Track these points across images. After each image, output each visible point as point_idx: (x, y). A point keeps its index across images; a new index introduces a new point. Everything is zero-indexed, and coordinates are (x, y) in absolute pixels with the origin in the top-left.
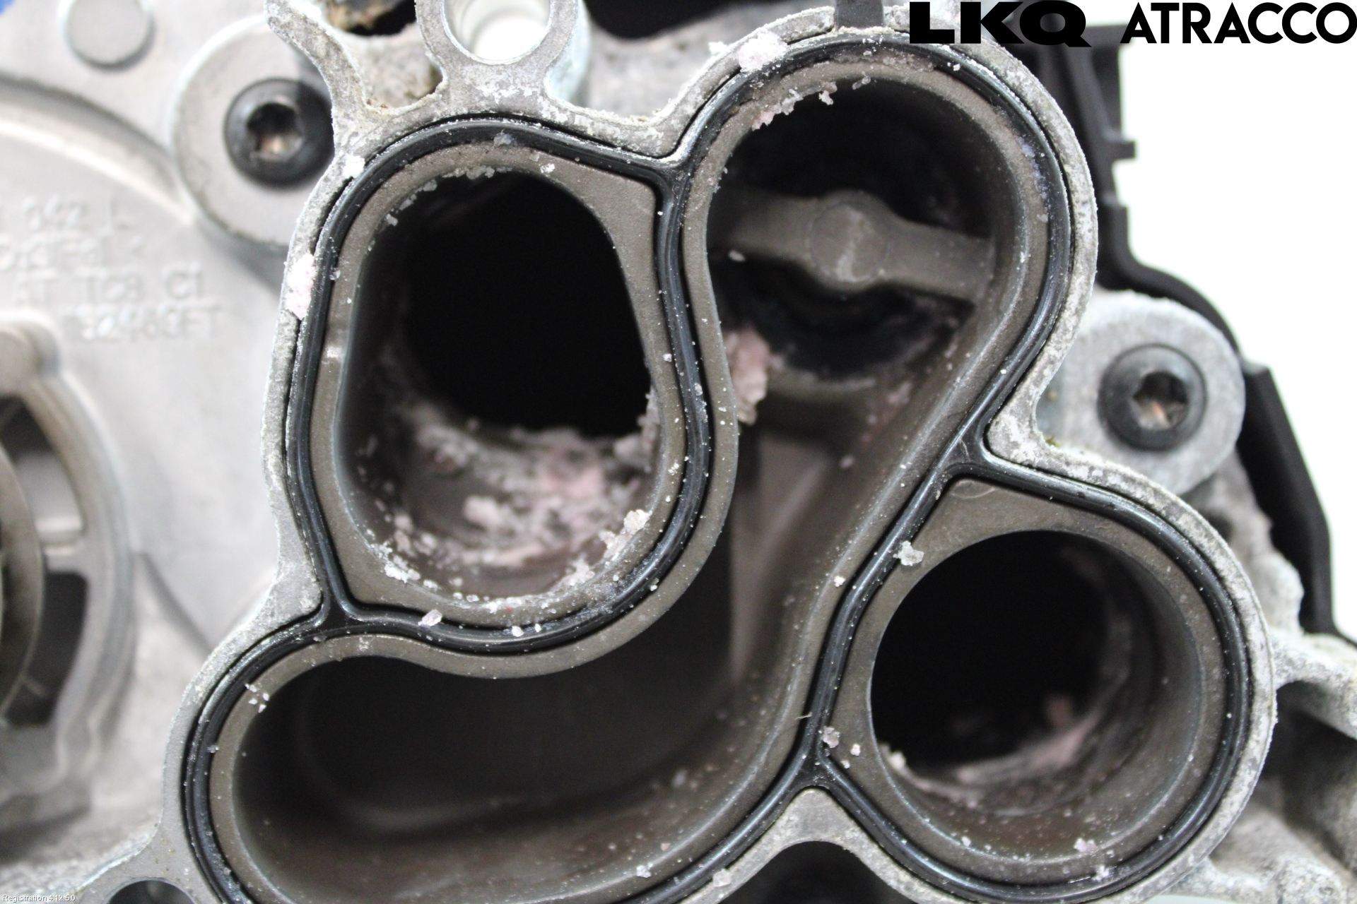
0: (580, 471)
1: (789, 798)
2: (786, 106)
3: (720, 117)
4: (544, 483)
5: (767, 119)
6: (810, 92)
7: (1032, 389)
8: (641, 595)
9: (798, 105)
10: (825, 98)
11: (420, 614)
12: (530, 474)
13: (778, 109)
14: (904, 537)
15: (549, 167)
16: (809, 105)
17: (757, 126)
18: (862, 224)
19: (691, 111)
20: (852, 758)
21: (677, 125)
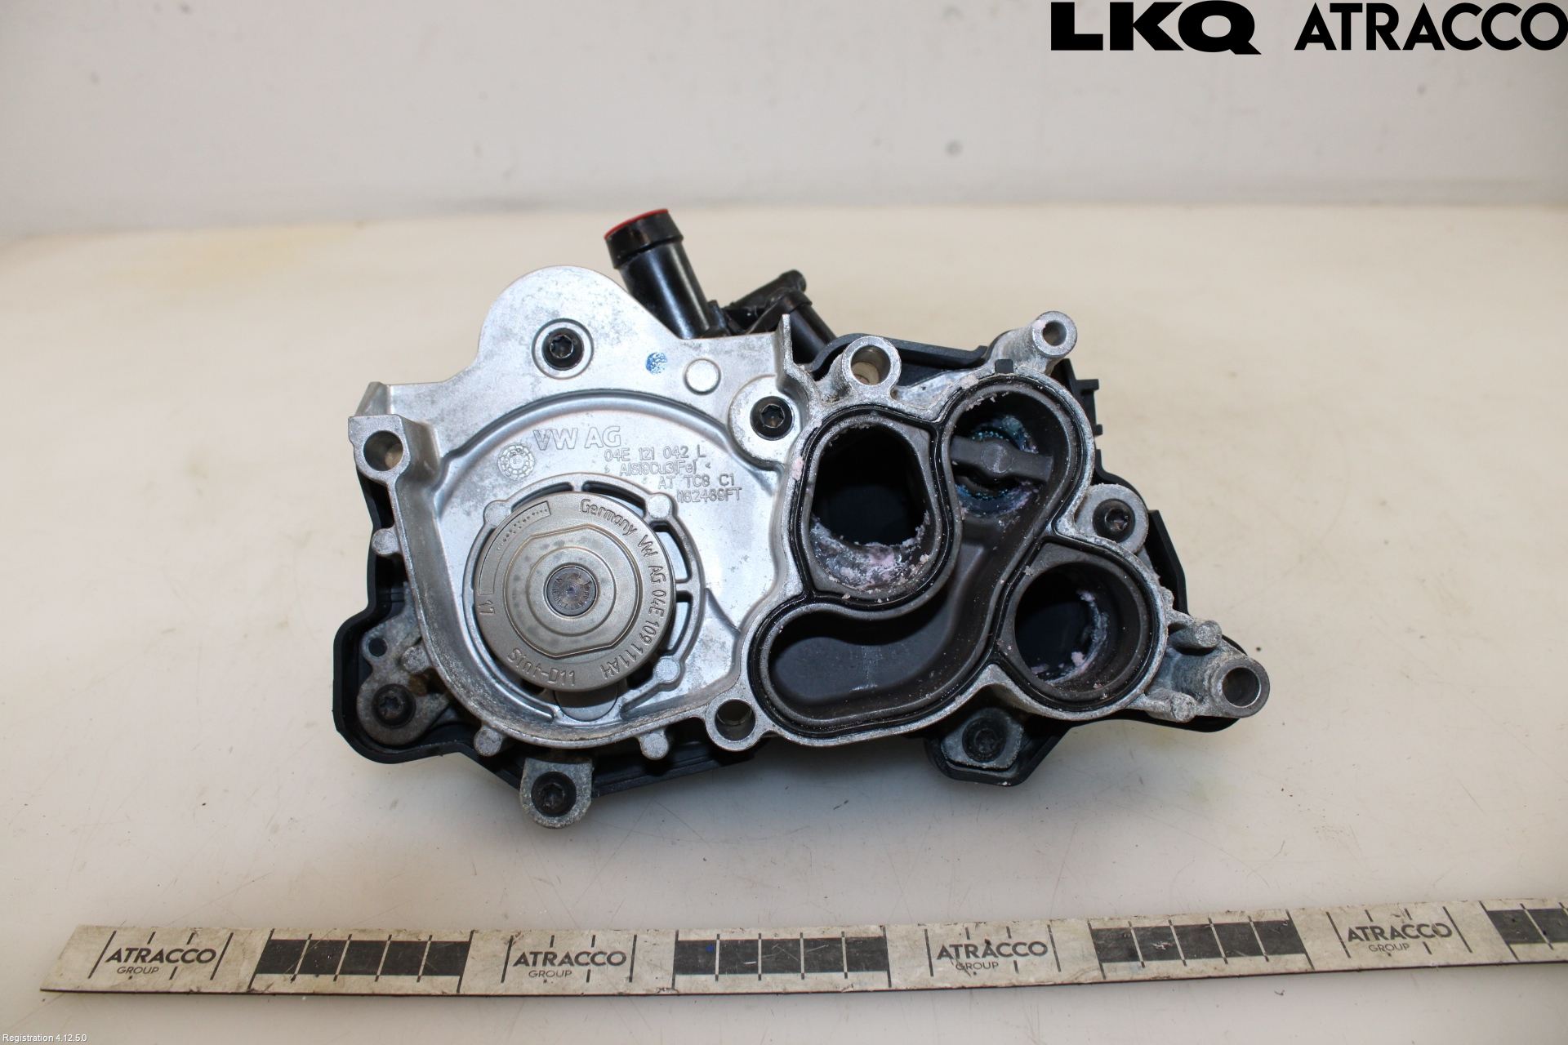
0: (886, 556)
1: (984, 667)
2: (978, 402)
3: (954, 406)
4: (871, 560)
5: (972, 407)
6: (987, 397)
7: (1072, 508)
8: (927, 587)
9: (982, 402)
10: (992, 399)
11: (842, 595)
12: (866, 557)
13: (975, 403)
14: (1027, 565)
15: (891, 424)
16: (987, 402)
17: (968, 409)
18: (1002, 451)
19: (943, 404)
20: (1008, 651)
21: (938, 408)
